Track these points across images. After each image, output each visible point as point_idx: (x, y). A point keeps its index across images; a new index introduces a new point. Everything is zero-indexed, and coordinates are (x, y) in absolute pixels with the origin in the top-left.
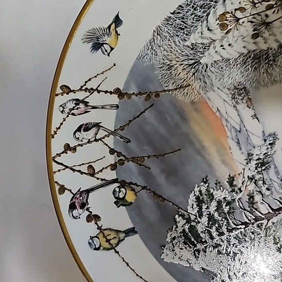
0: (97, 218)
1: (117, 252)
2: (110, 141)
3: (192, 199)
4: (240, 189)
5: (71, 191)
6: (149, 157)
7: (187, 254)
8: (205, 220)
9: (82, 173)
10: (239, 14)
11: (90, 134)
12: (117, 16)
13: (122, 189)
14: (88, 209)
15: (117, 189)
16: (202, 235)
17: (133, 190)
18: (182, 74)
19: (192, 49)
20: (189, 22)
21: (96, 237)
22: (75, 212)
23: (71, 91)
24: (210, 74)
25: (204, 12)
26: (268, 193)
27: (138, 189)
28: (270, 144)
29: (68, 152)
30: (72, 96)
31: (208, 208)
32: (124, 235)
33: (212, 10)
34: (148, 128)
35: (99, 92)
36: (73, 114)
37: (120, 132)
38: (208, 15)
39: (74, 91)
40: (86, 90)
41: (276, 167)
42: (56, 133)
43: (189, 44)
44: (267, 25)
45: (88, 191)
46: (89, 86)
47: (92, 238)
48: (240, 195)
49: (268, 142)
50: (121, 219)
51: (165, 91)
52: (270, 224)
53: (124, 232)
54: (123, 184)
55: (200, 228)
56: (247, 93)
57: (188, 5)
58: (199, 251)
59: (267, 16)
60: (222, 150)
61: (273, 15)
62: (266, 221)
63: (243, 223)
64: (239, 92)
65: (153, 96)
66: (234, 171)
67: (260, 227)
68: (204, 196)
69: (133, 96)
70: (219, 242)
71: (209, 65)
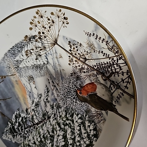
3: (14, 116)
4: (29, 113)
6: (1, 100)
7: (11, 136)
8: (17, 124)
10: (32, 51)
16: (16, 130)
18: (13, 70)
19: (17, 62)
20: (16, 52)
24: (22, 71)
25: (21, 49)
26: (38, 115)
28: (40, 98)
31: (19, 120)
33: (23, 49)
38: (22, 50)
41: (41, 106)
43: (16, 60)
44: (40, 55)
48: (29, 116)
49: (39, 97)
51: (8, 76)
52: (38, 127)
55: (16, 127)
56: (33, 79)
57: (16, 46)
58: (15, 135)
59: (40, 53)
60: (25, 99)
61: (42, 53)
62: (36, 125)
63: (29, 126)
64: (31, 78)
65: (4, 77)
66: (28, 107)
67: (34, 127)
68: (18, 115)
70: (21, 132)
71: (22, 68)
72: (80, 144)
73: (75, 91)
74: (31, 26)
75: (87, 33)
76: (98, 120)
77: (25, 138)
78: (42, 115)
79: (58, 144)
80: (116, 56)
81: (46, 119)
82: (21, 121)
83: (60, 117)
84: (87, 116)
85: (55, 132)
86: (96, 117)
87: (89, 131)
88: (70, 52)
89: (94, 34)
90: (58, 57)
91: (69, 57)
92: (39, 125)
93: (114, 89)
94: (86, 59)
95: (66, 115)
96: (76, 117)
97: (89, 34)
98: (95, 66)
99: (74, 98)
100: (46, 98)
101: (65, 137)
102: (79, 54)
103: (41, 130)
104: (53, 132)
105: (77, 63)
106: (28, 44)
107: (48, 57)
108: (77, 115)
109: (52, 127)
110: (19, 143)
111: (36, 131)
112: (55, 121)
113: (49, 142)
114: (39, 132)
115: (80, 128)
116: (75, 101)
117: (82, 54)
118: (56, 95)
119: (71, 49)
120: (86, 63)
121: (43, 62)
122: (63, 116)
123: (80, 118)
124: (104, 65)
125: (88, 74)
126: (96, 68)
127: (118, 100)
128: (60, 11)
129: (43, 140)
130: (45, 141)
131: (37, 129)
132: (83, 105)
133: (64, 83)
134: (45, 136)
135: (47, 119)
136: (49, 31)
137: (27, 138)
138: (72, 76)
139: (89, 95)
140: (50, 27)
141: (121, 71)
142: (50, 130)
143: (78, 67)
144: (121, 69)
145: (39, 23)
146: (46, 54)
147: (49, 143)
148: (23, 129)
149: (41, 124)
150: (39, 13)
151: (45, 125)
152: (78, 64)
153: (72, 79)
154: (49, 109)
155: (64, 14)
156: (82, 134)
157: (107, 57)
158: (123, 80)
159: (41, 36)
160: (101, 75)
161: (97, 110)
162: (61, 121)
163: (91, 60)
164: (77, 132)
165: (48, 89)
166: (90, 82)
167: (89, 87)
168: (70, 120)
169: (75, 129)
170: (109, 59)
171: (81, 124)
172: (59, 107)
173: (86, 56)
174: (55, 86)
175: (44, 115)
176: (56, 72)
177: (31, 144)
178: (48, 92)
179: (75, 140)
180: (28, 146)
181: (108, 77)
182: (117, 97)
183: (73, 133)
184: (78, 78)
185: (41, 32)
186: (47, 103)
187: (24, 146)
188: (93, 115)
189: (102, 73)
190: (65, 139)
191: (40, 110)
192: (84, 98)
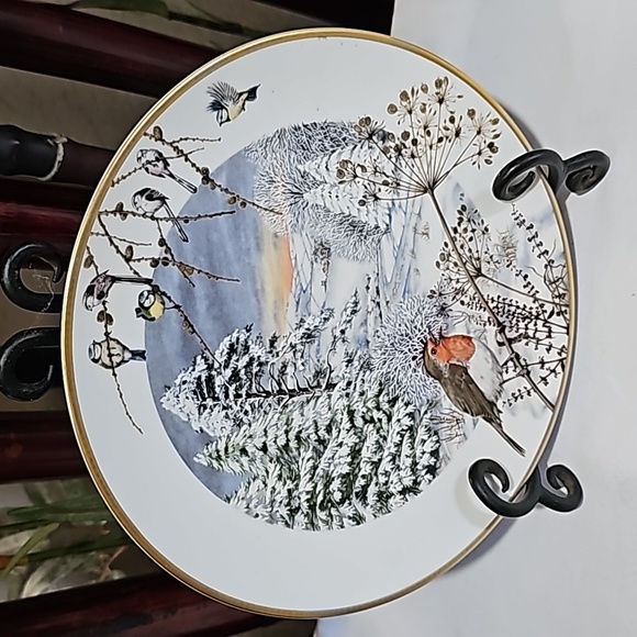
0: (109, 319)
1: (114, 374)
2: (167, 227)
3: (227, 341)
4: (277, 353)
5: (96, 268)
6: (199, 271)
7: (192, 405)
8: (228, 373)
9: (118, 251)
10: (359, 170)
12: (255, 89)
13: (151, 296)
14: (104, 303)
16: (217, 390)
17: (163, 303)
18: (279, 197)
19: (302, 177)
20: (313, 147)
21: (99, 344)
22: (89, 300)
23: (161, 139)
24: (306, 215)
25: (332, 146)
26: (301, 368)
28: (325, 319)
29: (118, 215)
30: (159, 146)
31: (237, 361)
32: (130, 355)
33: (339, 150)
34: (215, 237)
35: (187, 160)
36: (147, 170)
38: (333, 152)
39: (163, 142)
40: (176, 148)
41: (319, 345)
42: (118, 182)
43: (302, 171)
44: (377, 198)
45: (114, 279)
46: (181, 146)
47: (95, 343)
48: (275, 360)
49: (323, 316)
50: (131, 332)
51: (254, 204)
52: (290, 402)
53: (132, 352)
54: (155, 290)
55: (218, 381)
56: (329, 256)
57: (322, 128)
58: (205, 408)
59: (380, 190)
60: (279, 303)
61: (384, 193)
62: (288, 397)
63: (265, 392)
64: (323, 250)
65: (239, 203)
66: (280, 331)
67: (279, 401)
68: (240, 346)
69: (218, 189)
70: (233, 404)
71: (310, 204)
72: (387, 482)
73: (422, 341)
74: (397, 103)
75: (517, 214)
76: (449, 432)
77: (239, 423)
78: (313, 371)
79: (332, 468)
80: (554, 303)
81: (321, 387)
82: (245, 367)
83: (362, 394)
84: (428, 415)
85: (334, 432)
86: (445, 425)
87: (418, 454)
88: (453, 234)
89: (531, 226)
90: (420, 230)
91: (446, 245)
92: (295, 399)
93: (511, 374)
94: (479, 272)
95: (378, 396)
96: (402, 410)
97: (521, 219)
98: (493, 301)
99: (414, 358)
100: (343, 328)
101: (355, 453)
102: (470, 250)
103: (296, 415)
104: (329, 429)
105: (455, 270)
106: (359, 145)
107: (393, 214)
108: (407, 405)
109: (329, 415)
110: (212, 434)
111: (281, 413)
112: (345, 401)
113: (309, 454)
114: (288, 419)
115: (401, 441)
116: (413, 366)
117: (476, 255)
118: (371, 332)
119: (458, 228)
120: (476, 281)
121: (376, 220)
122: (370, 394)
123: (411, 415)
124: (513, 309)
125: (468, 311)
126: (491, 305)
127: (512, 401)
128: (495, 122)
129: (293, 444)
130: (298, 449)
131: (285, 406)
132: (428, 383)
133: (404, 307)
134: (303, 435)
135: (324, 386)
136: (431, 147)
137: (243, 428)
138: (431, 297)
139: (451, 365)
140: (440, 140)
141: (549, 340)
142: (323, 424)
143: (453, 282)
144: (549, 337)
145: (423, 110)
146: (393, 204)
147: (308, 460)
148: (241, 396)
149: (304, 397)
150: (443, 86)
151: (313, 402)
152: (458, 276)
153: (428, 306)
155: (497, 136)
156: (399, 456)
157: (531, 294)
158: (542, 363)
159: (405, 147)
160: (495, 328)
161: (454, 408)
162: (359, 408)
163: (490, 282)
164: (389, 448)
165: (356, 303)
166: (465, 334)
168: (384, 412)
169: (389, 439)
170: (534, 302)
171: (406, 431)
172: (367, 366)
173: (483, 265)
174: (378, 303)
175: (318, 374)
176: (398, 268)
177: (250, 449)
178: (354, 312)
179: (377, 469)
180: (239, 453)
181: (510, 341)
182: (513, 394)
183: (380, 448)
184: (443, 310)
185: (411, 138)
186: (339, 343)
187: (226, 449)
188: (442, 416)
189: (500, 324)
190: (353, 458)
191: (313, 356)
192: (436, 367)
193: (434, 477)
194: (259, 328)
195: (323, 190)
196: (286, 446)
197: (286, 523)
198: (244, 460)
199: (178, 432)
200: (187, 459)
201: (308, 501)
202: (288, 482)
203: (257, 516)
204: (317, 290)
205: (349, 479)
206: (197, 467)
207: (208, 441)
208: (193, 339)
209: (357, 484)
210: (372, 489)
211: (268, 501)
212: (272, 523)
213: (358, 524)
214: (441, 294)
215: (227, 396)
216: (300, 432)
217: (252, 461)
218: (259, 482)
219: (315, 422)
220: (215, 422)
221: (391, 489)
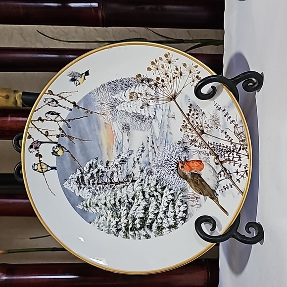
0: (41, 156)
1: (44, 175)
2: (61, 124)
3: (88, 165)
4: (110, 168)
5: (33, 139)
6: (76, 138)
7: (76, 187)
8: (89, 175)
9: (42, 133)
10: (139, 95)
11: (53, 117)
12: (88, 71)
13: (58, 148)
14: (38, 151)
15: (55, 147)
16: (85, 181)
17: (63, 150)
18: (106, 109)
19: (115, 100)
20: (118, 89)
21: (37, 164)
22: (31, 150)
23: (52, 94)
24: (118, 114)
25: (126, 87)
26: (120, 174)
27: (65, 150)
28: (130, 154)
29: (40, 121)
30: (52, 96)
31: (93, 170)
32: (50, 169)
33: (129, 88)
34: (81, 126)
35: (65, 100)
36: (49, 105)
37: (67, 122)
38: (127, 89)
39: (54, 95)
40: (60, 96)
41: (127, 165)
42: (37, 110)
43: (114, 98)
44: (148, 105)
45: (41, 143)
46: (62, 95)
47: (35, 164)
48: (109, 170)
49: (129, 153)
50: (52, 161)
51: (96, 112)
52: (116, 187)
53: (51, 167)
54: (59, 146)
55: (86, 178)
56: (129, 129)
57: (120, 81)
58: (81, 188)
59: (149, 102)
60: (109, 148)
61: (151, 103)
62: (114, 185)
63: (105, 182)
64: (126, 128)
65: (89, 112)
66: (110, 159)
67: (111, 186)
68: (94, 165)
69: (80, 109)
70: (92, 187)
71: (119, 110)
72: (162, 223)
73: (176, 163)
74: (150, 66)
75: (217, 105)
76: (192, 203)
77: (94, 194)
78: (126, 175)
79: (135, 214)
80: (240, 144)
82: (96, 173)
83: (148, 185)
84: (181, 195)
85: (136, 200)
86: (190, 199)
87: (177, 212)
88: (187, 116)
89: (224, 110)
90: (171, 116)
91: (184, 121)
92: (118, 186)
93: (223, 177)
94: (203, 132)
95: (156, 186)
96: (168, 192)
97: (219, 107)
98: (211, 144)
99: (172, 170)
100: (138, 157)
101: (146, 209)
103: (118, 192)
104: (133, 198)
105: (190, 132)
106: (138, 85)
107: (157, 111)
108: (170, 190)
109: (133, 193)
110: (84, 198)
111: (112, 191)
112: (140, 187)
113: (125, 208)
114: (115, 194)
115: (168, 206)
116: (172, 173)
117: (200, 125)
118: (151, 159)
119: (190, 114)
120: (202, 136)
121: (149, 114)
122: (152, 185)
123: (172, 194)
124: (221, 148)
125: (199, 149)
126: (211, 147)
127: (224, 190)
128: (196, 67)
129: (118, 204)
130: (120, 206)
131: (114, 188)
132: (180, 181)
133: (166, 148)
134: (122, 200)
135: (130, 181)
136: (170, 82)
137: (96, 196)
138: (179, 144)
139: (191, 173)
140: (174, 78)
142: (130, 196)
143: (190, 137)
144: (240, 160)
145: (163, 67)
146: (156, 107)
147: (125, 210)
148: (95, 184)
149: (121, 185)
150: (169, 56)
151: (126, 187)
152: (192, 134)
153: (177, 148)
154: (136, 171)
155: (199, 73)
156: (168, 212)
157: (229, 140)
158: (237, 172)
159: (159, 83)
160: (214, 157)
161: (194, 192)
162: (147, 191)
163: (209, 136)
164: (162, 208)
165: (143, 148)
166: (198, 159)
167: (195, 164)
168: (159, 193)
169: (162, 204)
170: (231, 144)
171: (170, 201)
172: (150, 173)
173: (204, 129)
174: (153, 147)
175: (128, 176)
176: (162, 133)
177: (99, 204)
178: (142, 151)
179: (157, 216)
180: (95, 205)
181: (221, 162)
182: (224, 187)
183: (158, 208)
184: (185, 149)
185: (161, 79)
186: (137, 164)
187: (90, 204)
188: (189, 196)
189: (216, 155)
190: (145, 211)
191: (125, 169)
192: (184, 174)
193: (185, 222)
194: (101, 158)
195: (124, 104)
196: (115, 204)
197: (115, 234)
198: (97, 208)
199: (71, 196)
200: (74, 206)
201: (125, 227)
202: (116, 218)
203: (102, 230)
204: (125, 143)
205: (143, 220)
206: (78, 210)
207: (83, 200)
208: (75, 163)
209: (147, 222)
210: (155, 225)
211: (107, 225)
212: (108, 233)
213: (147, 238)
214: (184, 143)
215: (89, 184)
216: (120, 199)
217: (101, 209)
218: (104, 217)
219: (127, 195)
220: (85, 193)
221: (164, 226)
